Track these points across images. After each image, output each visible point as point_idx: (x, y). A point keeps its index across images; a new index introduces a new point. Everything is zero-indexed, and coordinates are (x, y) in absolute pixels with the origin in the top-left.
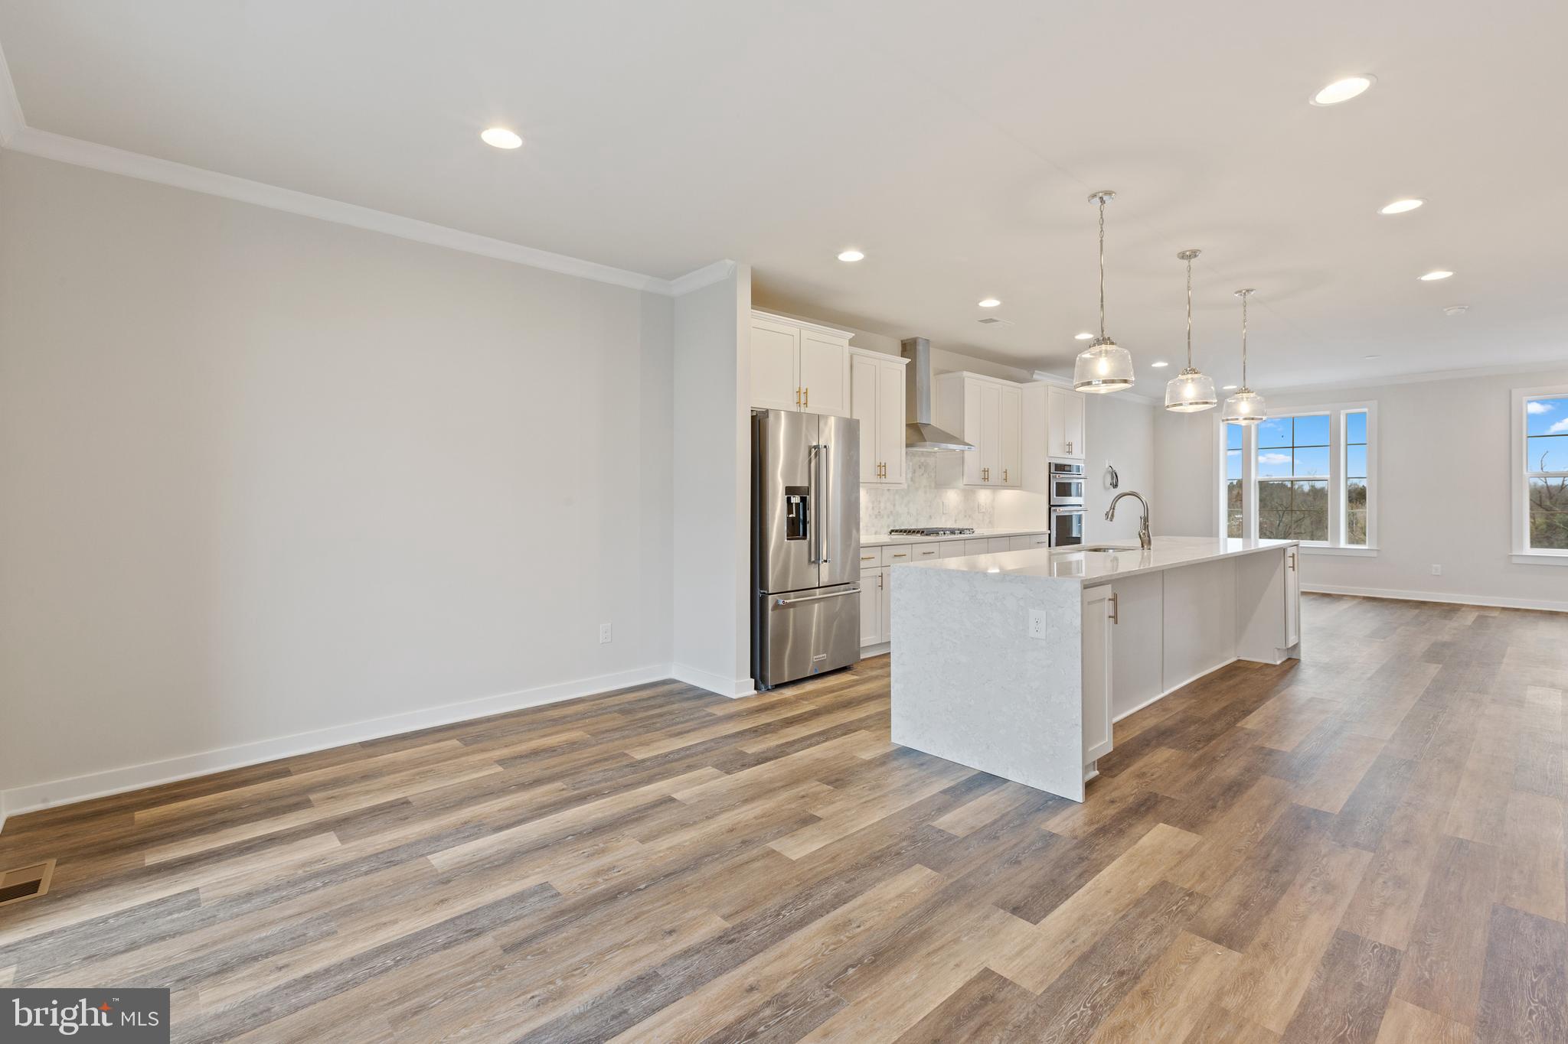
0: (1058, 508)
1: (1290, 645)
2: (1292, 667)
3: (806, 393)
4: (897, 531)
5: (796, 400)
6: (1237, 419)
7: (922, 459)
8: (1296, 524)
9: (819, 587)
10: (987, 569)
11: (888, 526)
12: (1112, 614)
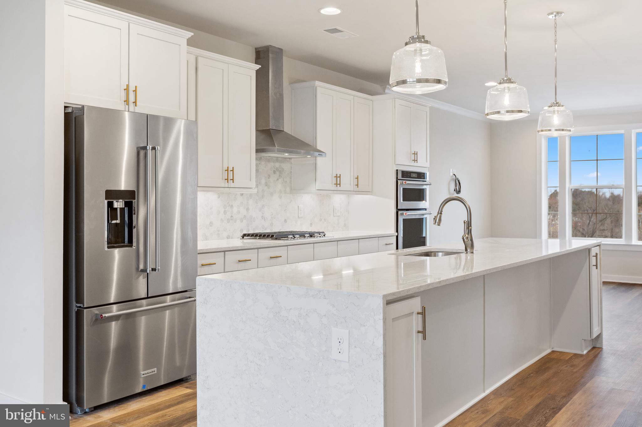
0: (404, 212)
1: (595, 335)
2: (596, 356)
3: (135, 91)
4: (248, 235)
5: (124, 98)
6: (550, 130)
7: (277, 165)
8: (600, 224)
9: (148, 298)
10: (341, 270)
11: (242, 230)
12: (421, 329)
